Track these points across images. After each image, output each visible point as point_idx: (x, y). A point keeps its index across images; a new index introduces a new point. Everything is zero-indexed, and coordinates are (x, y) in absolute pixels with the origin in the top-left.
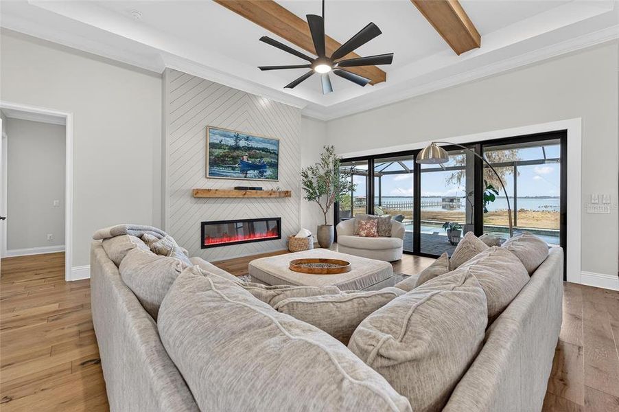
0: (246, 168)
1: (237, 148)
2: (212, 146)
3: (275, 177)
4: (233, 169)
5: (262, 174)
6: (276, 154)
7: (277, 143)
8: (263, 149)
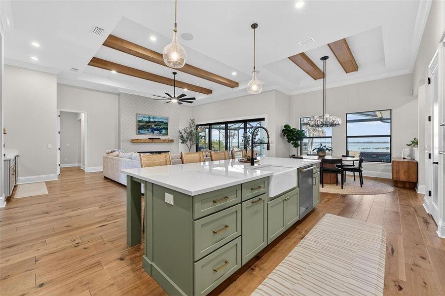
0: (153, 130)
1: (149, 122)
2: (139, 121)
3: (167, 134)
4: (148, 131)
5: (161, 132)
6: (167, 124)
7: (168, 119)
8: (161, 122)
